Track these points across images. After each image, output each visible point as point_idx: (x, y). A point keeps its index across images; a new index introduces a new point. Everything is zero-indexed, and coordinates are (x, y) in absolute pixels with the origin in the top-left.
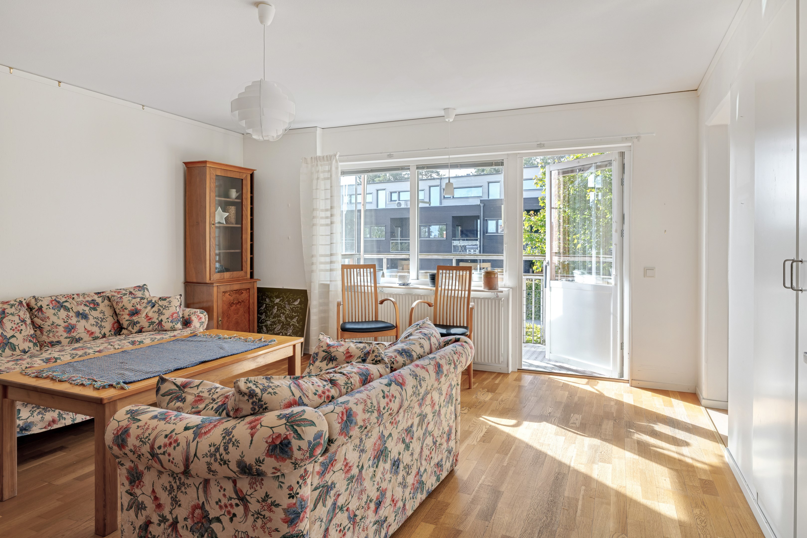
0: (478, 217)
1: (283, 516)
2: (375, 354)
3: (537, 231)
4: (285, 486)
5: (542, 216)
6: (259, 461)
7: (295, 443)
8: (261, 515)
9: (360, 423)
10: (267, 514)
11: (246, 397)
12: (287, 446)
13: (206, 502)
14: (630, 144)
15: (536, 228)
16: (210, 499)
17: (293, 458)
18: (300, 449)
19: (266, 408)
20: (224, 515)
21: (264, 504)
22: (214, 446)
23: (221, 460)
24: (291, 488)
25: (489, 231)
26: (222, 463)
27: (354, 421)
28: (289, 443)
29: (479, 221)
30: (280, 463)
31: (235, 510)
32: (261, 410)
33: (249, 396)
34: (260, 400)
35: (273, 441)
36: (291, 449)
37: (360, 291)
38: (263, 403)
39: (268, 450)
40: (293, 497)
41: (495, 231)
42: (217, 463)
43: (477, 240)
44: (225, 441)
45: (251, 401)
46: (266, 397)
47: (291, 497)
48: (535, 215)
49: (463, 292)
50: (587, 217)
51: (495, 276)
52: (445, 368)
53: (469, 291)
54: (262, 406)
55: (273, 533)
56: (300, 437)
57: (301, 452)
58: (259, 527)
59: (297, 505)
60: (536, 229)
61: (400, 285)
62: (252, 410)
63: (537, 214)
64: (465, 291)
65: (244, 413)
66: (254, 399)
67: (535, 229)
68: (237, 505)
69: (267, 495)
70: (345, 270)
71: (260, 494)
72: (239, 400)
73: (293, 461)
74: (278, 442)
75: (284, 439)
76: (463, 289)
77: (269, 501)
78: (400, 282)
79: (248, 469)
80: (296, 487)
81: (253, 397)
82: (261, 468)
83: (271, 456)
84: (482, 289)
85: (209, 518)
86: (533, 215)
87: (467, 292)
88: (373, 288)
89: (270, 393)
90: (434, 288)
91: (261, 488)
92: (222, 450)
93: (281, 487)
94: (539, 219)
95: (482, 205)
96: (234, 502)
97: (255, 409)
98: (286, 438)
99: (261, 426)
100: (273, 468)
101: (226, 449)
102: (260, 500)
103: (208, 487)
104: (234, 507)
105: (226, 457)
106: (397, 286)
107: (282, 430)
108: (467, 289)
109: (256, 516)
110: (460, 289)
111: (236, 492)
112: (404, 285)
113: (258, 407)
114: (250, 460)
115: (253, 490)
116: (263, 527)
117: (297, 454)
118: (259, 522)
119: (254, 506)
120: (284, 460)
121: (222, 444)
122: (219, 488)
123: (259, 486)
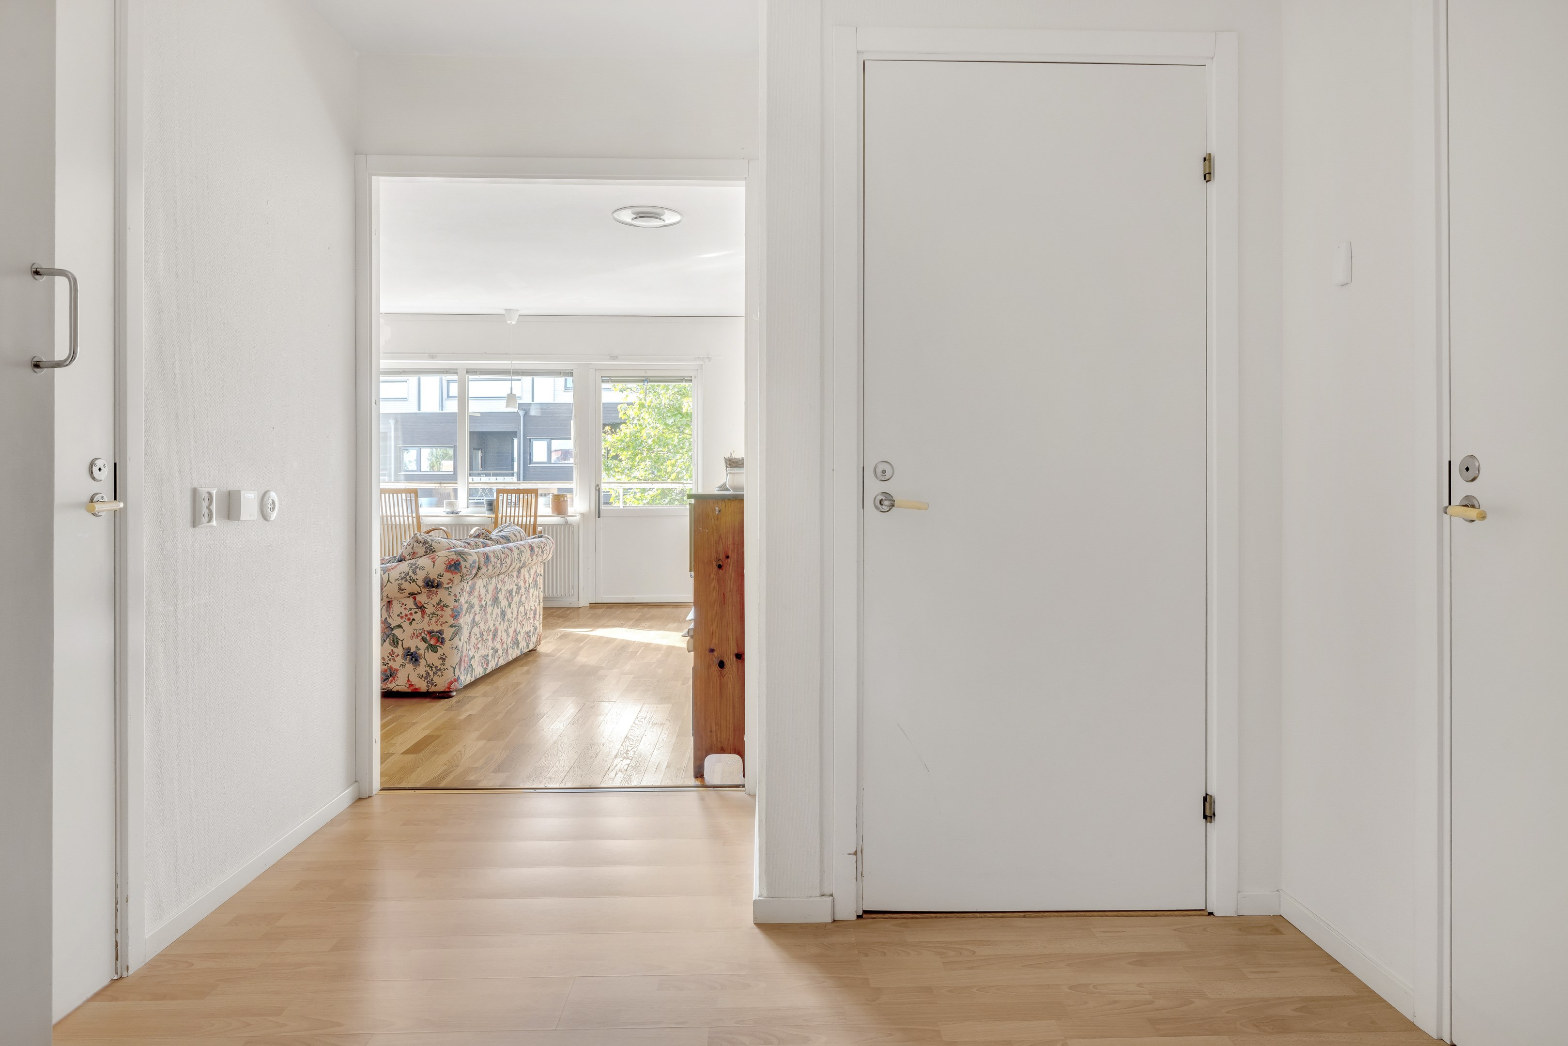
0: (514, 434)
1: (451, 613)
2: (484, 535)
3: (616, 457)
4: (452, 594)
5: (623, 435)
6: (440, 576)
7: (463, 564)
8: (436, 614)
9: (493, 563)
10: (440, 613)
11: (421, 544)
12: (458, 565)
13: (389, 617)
14: (702, 363)
15: (614, 452)
16: (392, 615)
17: (462, 573)
18: (466, 567)
19: (434, 551)
20: (404, 621)
21: (438, 606)
22: (404, 573)
23: (411, 580)
24: (455, 595)
25: (535, 460)
26: (411, 582)
27: (490, 560)
28: (460, 563)
29: (516, 441)
30: (454, 576)
31: (414, 616)
32: (431, 552)
33: (423, 544)
34: (431, 546)
35: (449, 563)
36: (461, 567)
37: (390, 523)
38: (432, 548)
39: (446, 568)
40: (457, 601)
41: (545, 460)
42: (408, 582)
43: (512, 475)
44: (412, 568)
45: (425, 546)
46: (434, 544)
47: (456, 601)
48: (612, 432)
49: (528, 518)
50: (688, 436)
51: (564, 499)
52: (536, 550)
53: (536, 516)
54: (432, 549)
55: (443, 625)
56: (465, 561)
57: (466, 569)
58: (433, 623)
59: (459, 606)
60: (614, 454)
61: (448, 514)
62: (425, 552)
63: (615, 431)
64: (530, 516)
65: (419, 555)
66: (427, 545)
67: (612, 454)
68: (416, 612)
69: (440, 601)
70: (383, 495)
71: (435, 600)
72: (416, 547)
73: (461, 575)
74: (453, 563)
75: (456, 561)
76: (529, 515)
77: (442, 604)
78: (448, 510)
79: (431, 582)
80: (458, 595)
81: (426, 544)
82: (441, 580)
83: (448, 572)
84: (551, 514)
85: (391, 627)
86: (610, 432)
87: (532, 519)
88: (415, 519)
89: (436, 542)
90: (493, 516)
91: (436, 597)
92: (411, 574)
93: (450, 594)
94: (619, 438)
95: (521, 413)
96: (413, 611)
97: (427, 552)
98: (458, 560)
99: (439, 557)
100: (449, 579)
101: (414, 572)
102: (435, 604)
103: (390, 607)
104: (414, 614)
105: (414, 577)
106: (444, 514)
107: (455, 557)
108: (533, 514)
109: (431, 616)
110: (525, 514)
111: (416, 604)
112: (452, 514)
113: (429, 550)
114: (433, 576)
115: (430, 599)
116: (436, 622)
117: (464, 570)
118: (434, 619)
119: (430, 610)
120: (456, 573)
121: (411, 570)
122: (401, 605)
123: (434, 595)
